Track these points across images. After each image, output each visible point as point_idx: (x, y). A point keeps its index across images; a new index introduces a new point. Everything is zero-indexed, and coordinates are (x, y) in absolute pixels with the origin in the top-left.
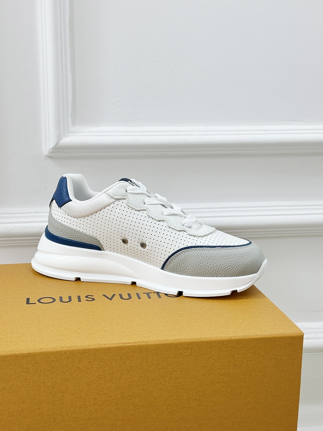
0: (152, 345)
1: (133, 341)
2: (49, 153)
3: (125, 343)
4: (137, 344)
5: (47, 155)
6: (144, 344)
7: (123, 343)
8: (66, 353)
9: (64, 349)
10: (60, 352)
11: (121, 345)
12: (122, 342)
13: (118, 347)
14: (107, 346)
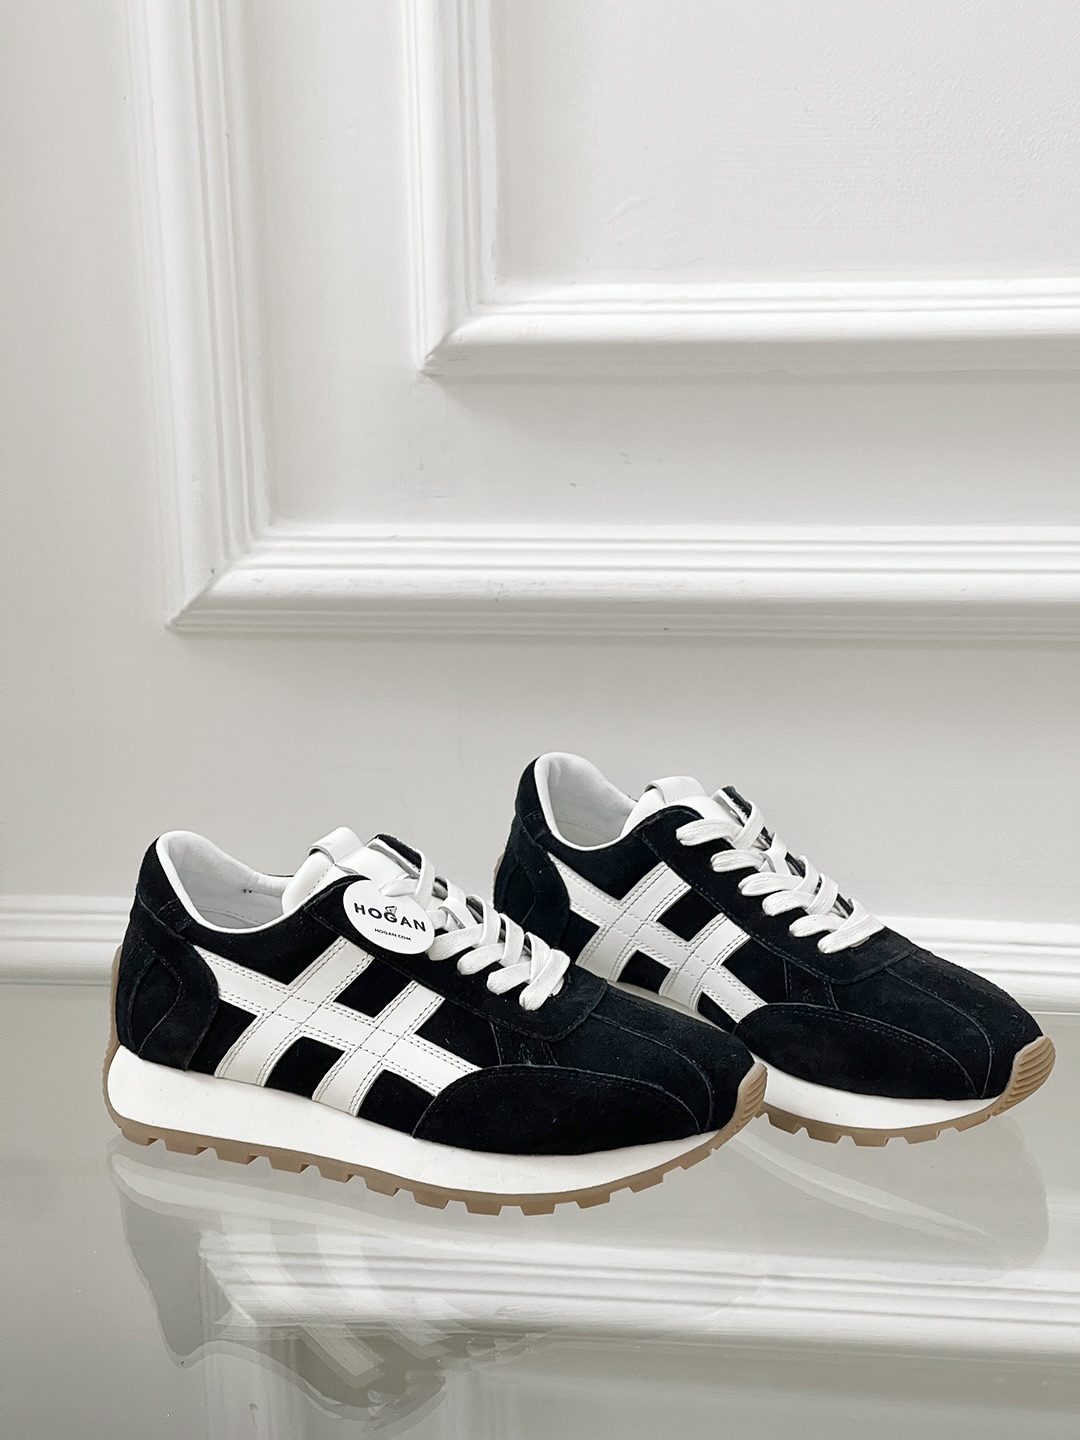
2: (428, 364)
5: (423, 372)
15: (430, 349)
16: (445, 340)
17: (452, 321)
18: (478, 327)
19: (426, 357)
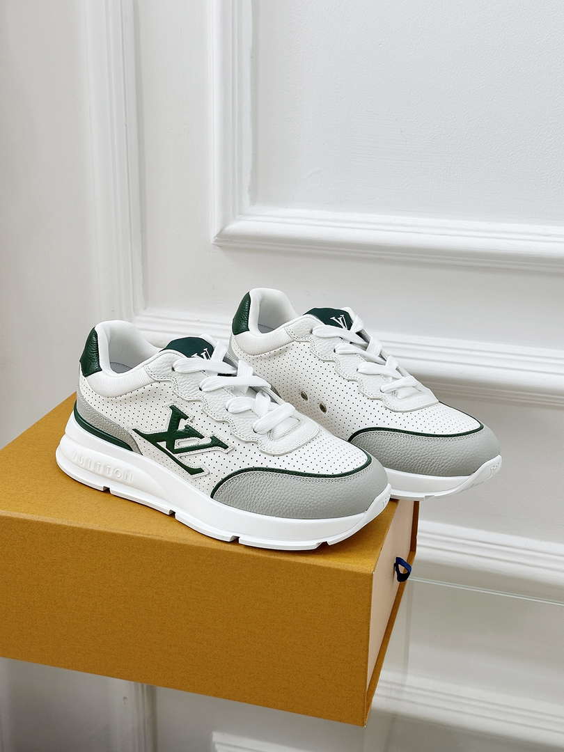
0: (167, 542)
1: (146, 532)
3: (136, 533)
4: (150, 537)
5: (214, 244)
6: (157, 538)
7: (133, 532)
8: (65, 528)
9: (64, 523)
10: (59, 525)
11: (130, 534)
12: (133, 530)
13: (126, 536)
14: (114, 531)
15: (215, 235)
16: (221, 231)
17: (225, 222)
18: (238, 226)
19: (215, 237)
